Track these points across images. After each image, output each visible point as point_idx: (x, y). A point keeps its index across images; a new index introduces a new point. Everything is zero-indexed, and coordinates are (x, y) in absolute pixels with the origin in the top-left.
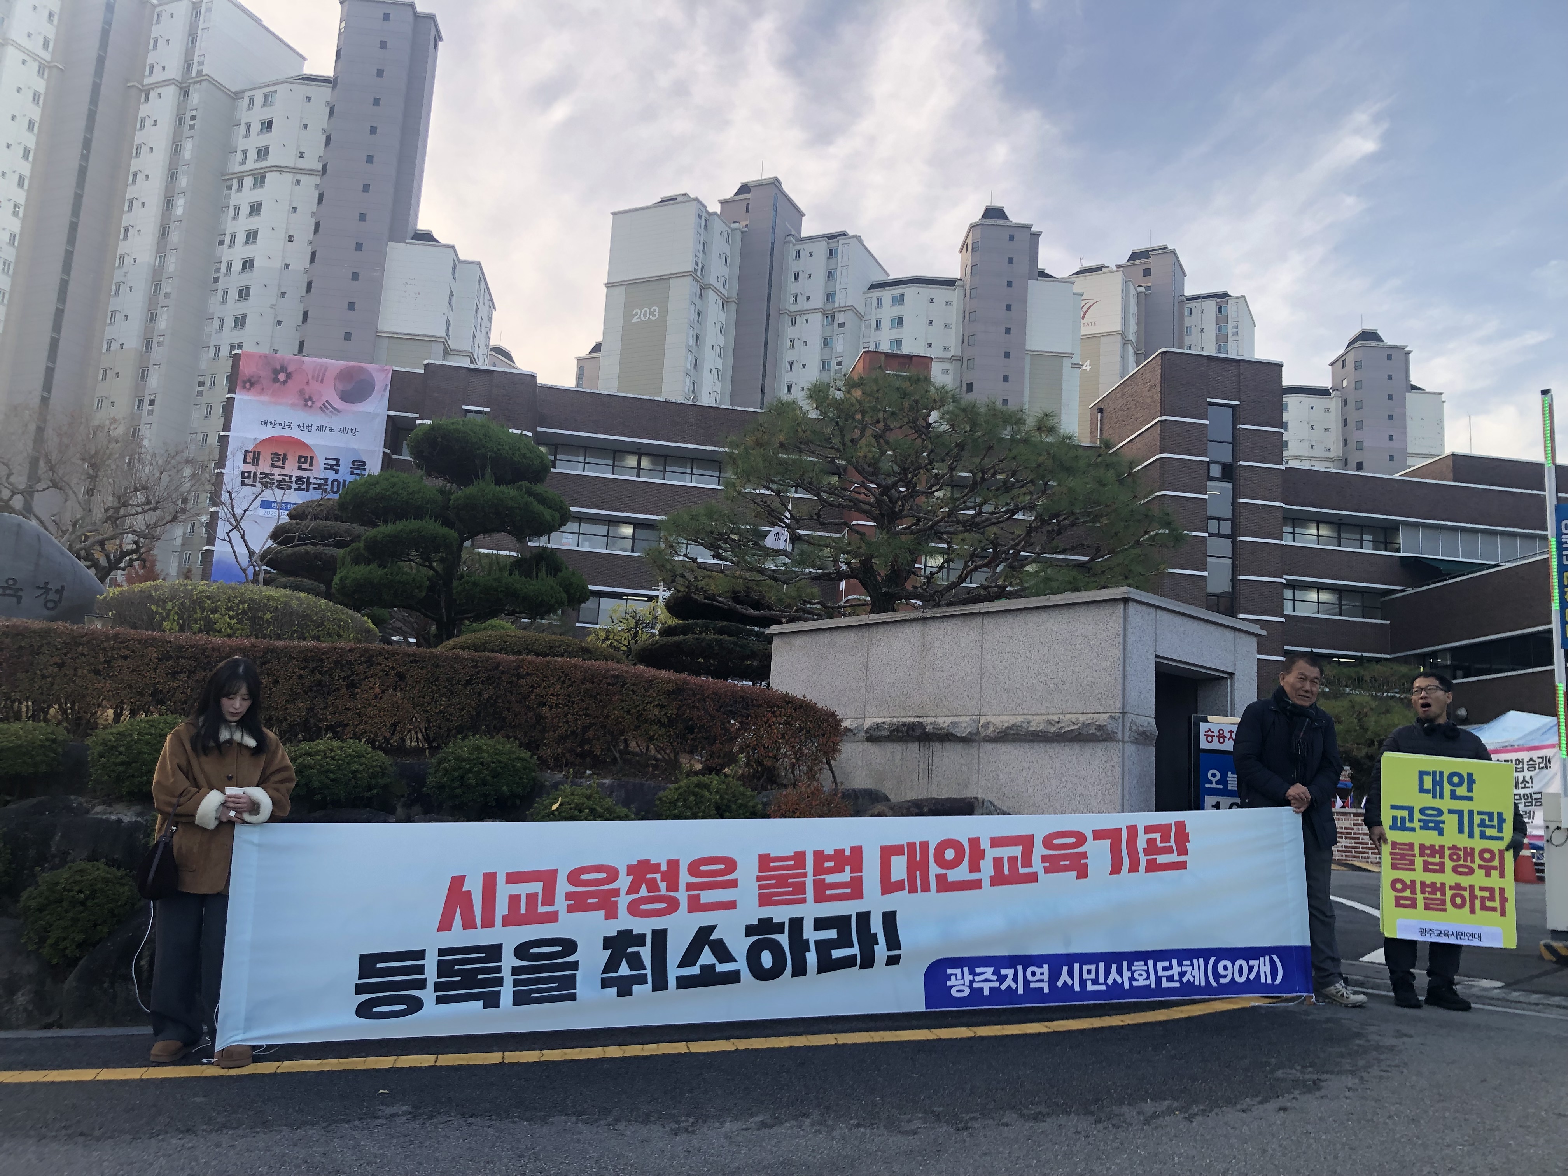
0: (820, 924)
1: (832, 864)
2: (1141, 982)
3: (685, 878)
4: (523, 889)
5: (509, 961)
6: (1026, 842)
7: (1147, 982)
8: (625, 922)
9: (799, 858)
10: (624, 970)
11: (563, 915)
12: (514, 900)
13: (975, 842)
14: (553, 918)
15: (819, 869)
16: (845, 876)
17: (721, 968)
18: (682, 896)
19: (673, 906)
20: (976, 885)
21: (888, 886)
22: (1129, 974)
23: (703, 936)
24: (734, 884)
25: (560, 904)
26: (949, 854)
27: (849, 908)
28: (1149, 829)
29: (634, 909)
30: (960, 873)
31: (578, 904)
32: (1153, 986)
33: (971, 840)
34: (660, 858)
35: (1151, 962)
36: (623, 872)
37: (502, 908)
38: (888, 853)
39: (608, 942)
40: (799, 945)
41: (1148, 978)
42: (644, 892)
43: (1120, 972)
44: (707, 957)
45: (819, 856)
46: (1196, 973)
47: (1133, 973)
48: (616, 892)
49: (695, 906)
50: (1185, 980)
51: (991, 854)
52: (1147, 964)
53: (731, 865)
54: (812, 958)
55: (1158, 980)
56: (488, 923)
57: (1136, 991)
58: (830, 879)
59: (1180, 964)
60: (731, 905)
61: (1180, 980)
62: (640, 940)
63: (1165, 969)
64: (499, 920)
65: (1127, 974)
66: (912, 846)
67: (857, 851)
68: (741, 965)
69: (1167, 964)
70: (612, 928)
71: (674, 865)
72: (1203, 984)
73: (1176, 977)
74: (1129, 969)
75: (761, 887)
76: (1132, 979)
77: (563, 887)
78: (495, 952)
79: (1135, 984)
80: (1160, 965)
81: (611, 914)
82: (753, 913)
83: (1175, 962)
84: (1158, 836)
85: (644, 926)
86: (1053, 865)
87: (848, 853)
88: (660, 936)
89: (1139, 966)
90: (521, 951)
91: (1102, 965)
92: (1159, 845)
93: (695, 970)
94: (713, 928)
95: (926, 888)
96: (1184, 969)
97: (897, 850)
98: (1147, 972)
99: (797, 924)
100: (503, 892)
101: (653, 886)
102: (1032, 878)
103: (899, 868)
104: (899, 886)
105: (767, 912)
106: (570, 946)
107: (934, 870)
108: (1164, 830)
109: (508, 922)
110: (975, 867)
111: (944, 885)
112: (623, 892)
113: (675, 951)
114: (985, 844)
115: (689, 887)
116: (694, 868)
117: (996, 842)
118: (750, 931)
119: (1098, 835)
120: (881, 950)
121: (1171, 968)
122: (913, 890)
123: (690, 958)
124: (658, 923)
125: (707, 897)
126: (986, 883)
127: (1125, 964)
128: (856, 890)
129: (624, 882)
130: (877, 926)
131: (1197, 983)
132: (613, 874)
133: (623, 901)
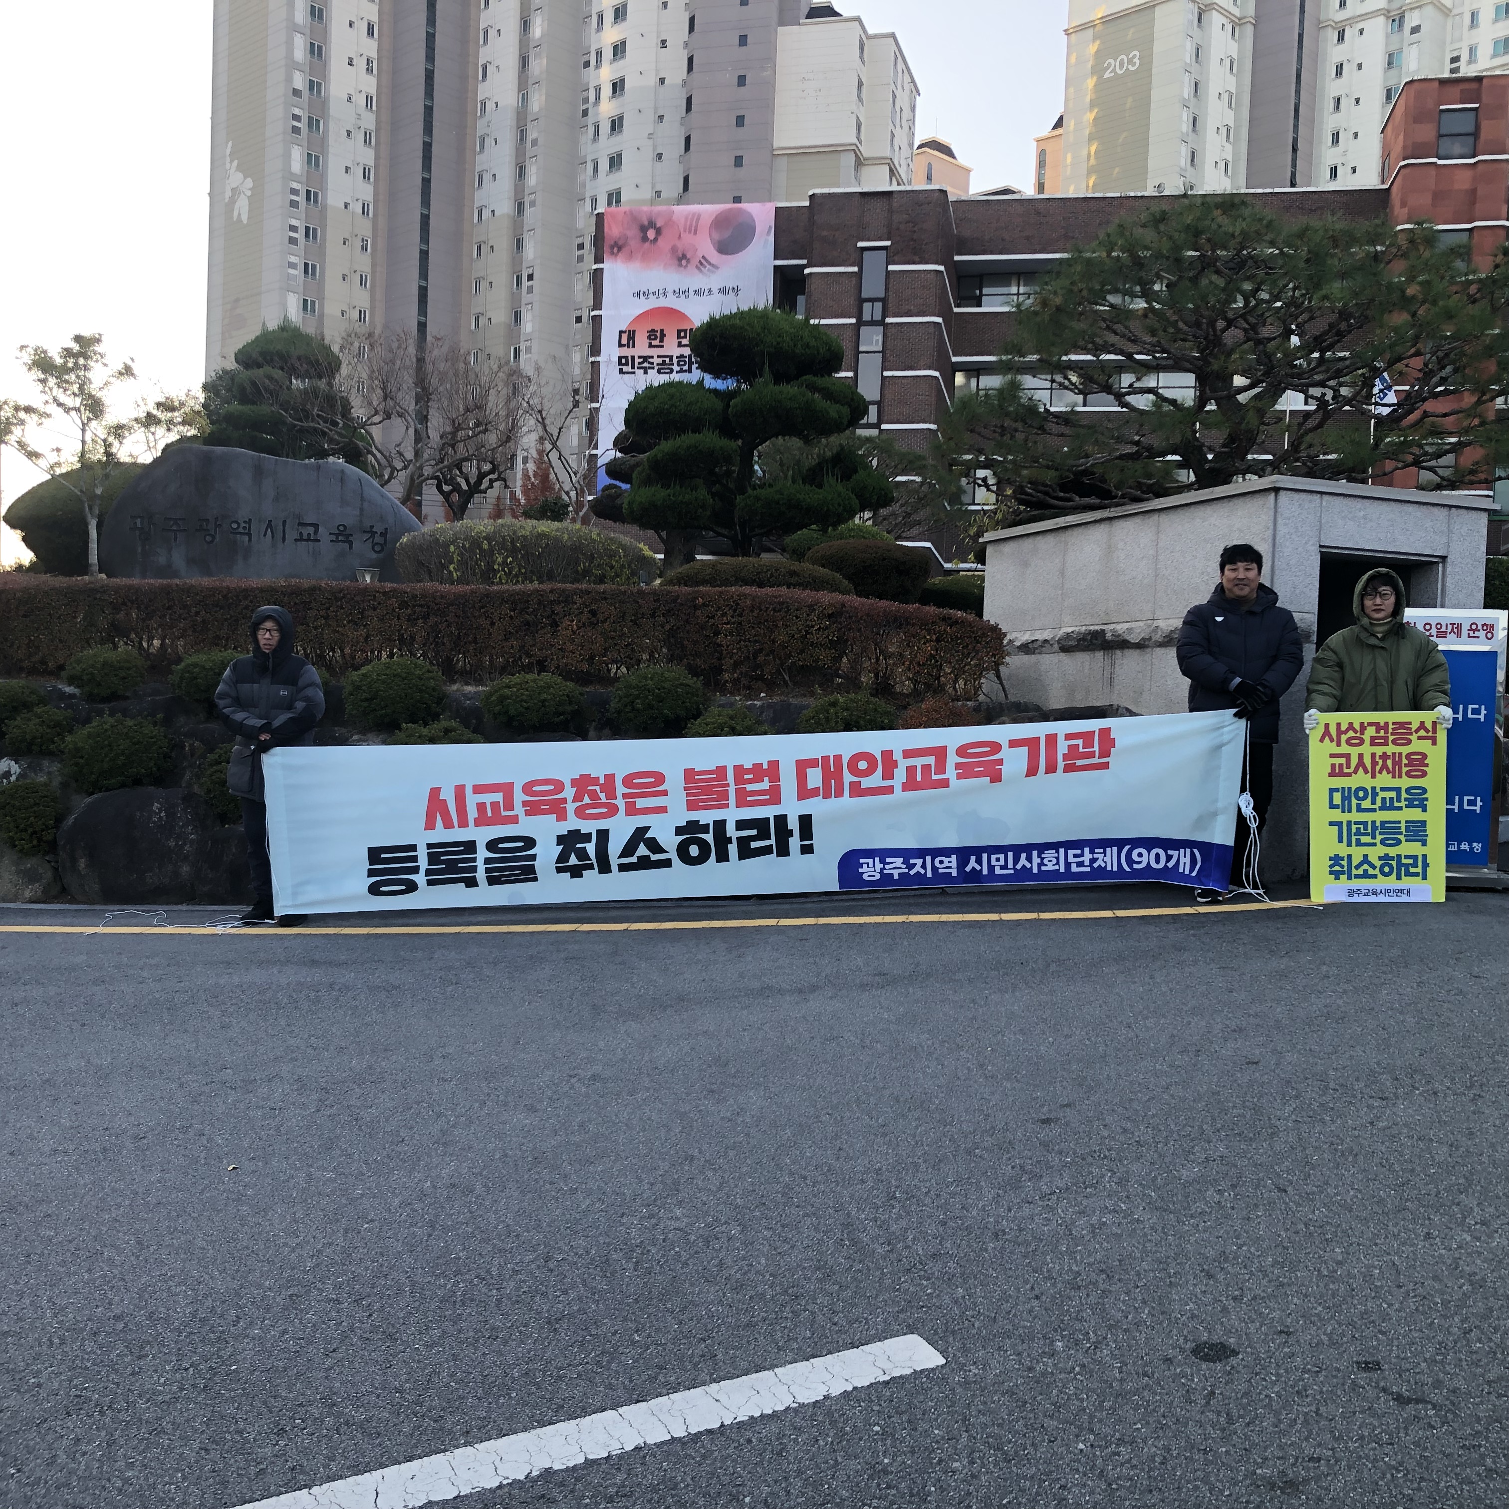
0: (741, 825)
1: (751, 776)
2: (1050, 867)
3: (620, 789)
4: (488, 798)
5: (482, 853)
6: (940, 753)
7: (1057, 867)
8: (573, 823)
9: (721, 771)
10: (573, 860)
11: (522, 817)
12: (481, 807)
13: (887, 755)
14: (514, 820)
15: (739, 779)
16: (765, 785)
17: (654, 857)
18: (620, 802)
19: (613, 811)
20: (889, 790)
21: (804, 793)
22: (1039, 861)
23: (640, 834)
24: (665, 793)
25: (519, 810)
26: (863, 765)
27: (768, 812)
28: (1068, 737)
29: (580, 813)
30: (875, 780)
31: (533, 809)
32: (1062, 870)
33: (884, 753)
34: (599, 772)
35: (1062, 851)
36: (568, 784)
37: (472, 813)
38: (802, 766)
39: (560, 839)
40: (722, 840)
41: (1058, 863)
42: (587, 800)
43: (1029, 859)
44: (642, 850)
45: (739, 770)
46: (1108, 859)
47: (1042, 859)
48: (564, 800)
49: (632, 810)
50: (1096, 865)
51: (903, 764)
52: (1058, 852)
53: (660, 778)
54: (733, 849)
55: (1068, 865)
56: (463, 823)
57: (1043, 875)
58: (750, 787)
59: (1092, 852)
60: (663, 810)
61: (1091, 866)
62: (587, 838)
63: (1075, 856)
64: (471, 822)
65: (1036, 860)
66: (826, 759)
67: (774, 765)
68: (673, 855)
69: (1079, 852)
70: (563, 828)
71: (610, 778)
72: (1115, 868)
73: (1087, 863)
74: (1039, 856)
75: (688, 795)
76: (1041, 865)
77: (519, 797)
78: (470, 846)
79: (1043, 868)
80: (1071, 853)
81: (562, 816)
82: (683, 817)
83: (1087, 850)
84: (1080, 742)
85: (589, 827)
86: (965, 771)
87: (765, 766)
88: (603, 835)
89: (1050, 854)
90: (492, 845)
91: (1010, 855)
92: (1081, 750)
93: (634, 859)
94: (647, 829)
95: (839, 794)
96: (1096, 856)
97: (813, 763)
98: (1058, 858)
99: (720, 825)
100: (472, 801)
101: (594, 795)
102: (945, 783)
103: (815, 778)
104: (815, 792)
105: (694, 816)
106: (530, 842)
107: (848, 778)
108: (1087, 737)
109: (478, 823)
110: (888, 774)
111: (857, 791)
112: (570, 799)
113: (615, 847)
114: (897, 756)
115: (625, 796)
116: (628, 781)
117: (907, 754)
118: (679, 831)
119: (1013, 744)
120: (795, 843)
121: (1082, 855)
122: (827, 796)
123: (628, 850)
124: (602, 824)
125: (641, 803)
126: (898, 788)
127: (1035, 853)
128: (774, 796)
129: (569, 793)
130: (793, 824)
131: (1109, 868)
132: (559, 786)
133: (571, 807)
